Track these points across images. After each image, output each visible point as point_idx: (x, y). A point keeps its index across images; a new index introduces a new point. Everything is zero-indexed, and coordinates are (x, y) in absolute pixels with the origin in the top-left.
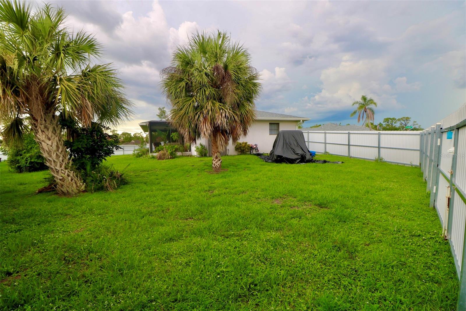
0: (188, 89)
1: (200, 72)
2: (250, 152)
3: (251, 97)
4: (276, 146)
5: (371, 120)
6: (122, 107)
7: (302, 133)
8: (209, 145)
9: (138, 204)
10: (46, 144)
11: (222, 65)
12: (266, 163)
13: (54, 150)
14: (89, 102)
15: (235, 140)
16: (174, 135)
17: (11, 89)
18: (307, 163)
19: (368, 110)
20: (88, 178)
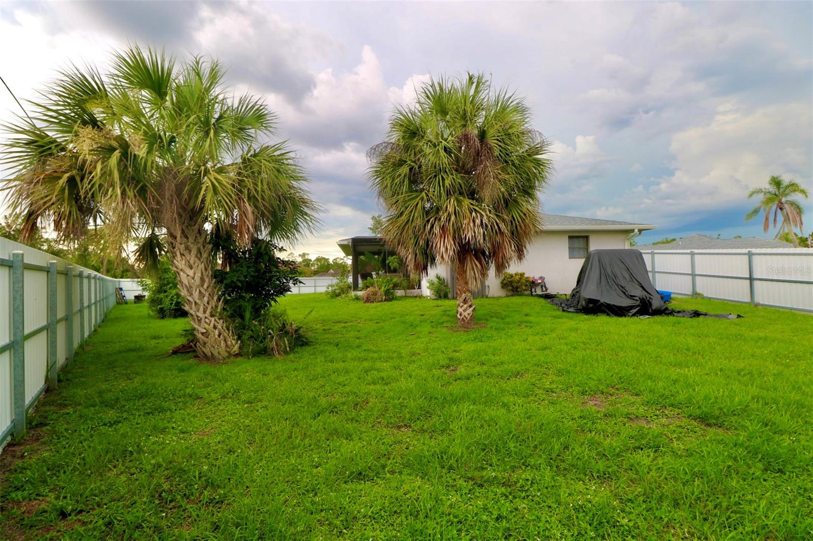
0: (414, 178)
1: (435, 146)
2: (531, 291)
3: (532, 187)
4: (585, 280)
5: (796, 225)
6: (304, 214)
7: (641, 254)
8: (453, 278)
9: (317, 386)
10: (186, 275)
11: (476, 132)
12: (564, 313)
13: (196, 284)
14: (250, 205)
15: (500, 268)
16: (392, 261)
17: (135, 188)
18: (656, 317)
19: (786, 206)
20: (245, 332)
